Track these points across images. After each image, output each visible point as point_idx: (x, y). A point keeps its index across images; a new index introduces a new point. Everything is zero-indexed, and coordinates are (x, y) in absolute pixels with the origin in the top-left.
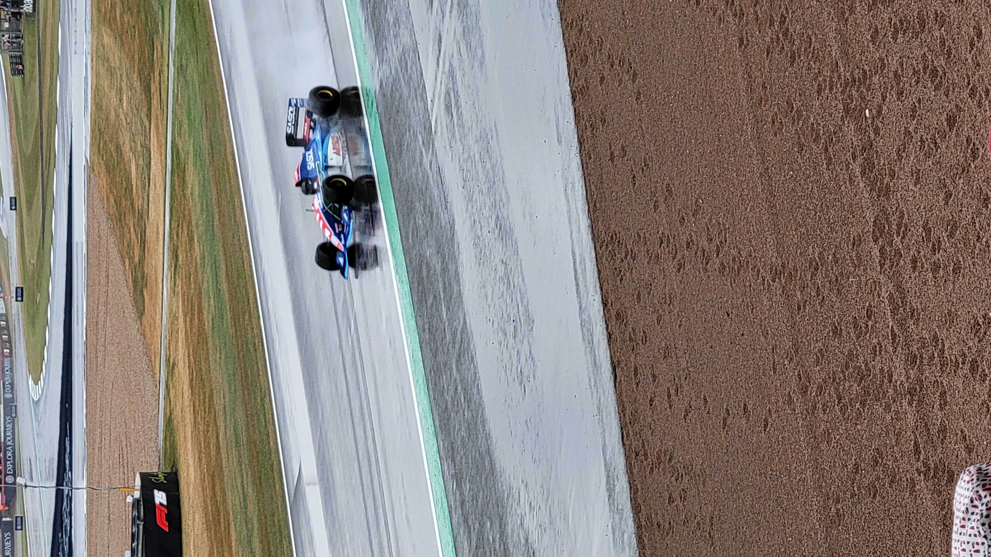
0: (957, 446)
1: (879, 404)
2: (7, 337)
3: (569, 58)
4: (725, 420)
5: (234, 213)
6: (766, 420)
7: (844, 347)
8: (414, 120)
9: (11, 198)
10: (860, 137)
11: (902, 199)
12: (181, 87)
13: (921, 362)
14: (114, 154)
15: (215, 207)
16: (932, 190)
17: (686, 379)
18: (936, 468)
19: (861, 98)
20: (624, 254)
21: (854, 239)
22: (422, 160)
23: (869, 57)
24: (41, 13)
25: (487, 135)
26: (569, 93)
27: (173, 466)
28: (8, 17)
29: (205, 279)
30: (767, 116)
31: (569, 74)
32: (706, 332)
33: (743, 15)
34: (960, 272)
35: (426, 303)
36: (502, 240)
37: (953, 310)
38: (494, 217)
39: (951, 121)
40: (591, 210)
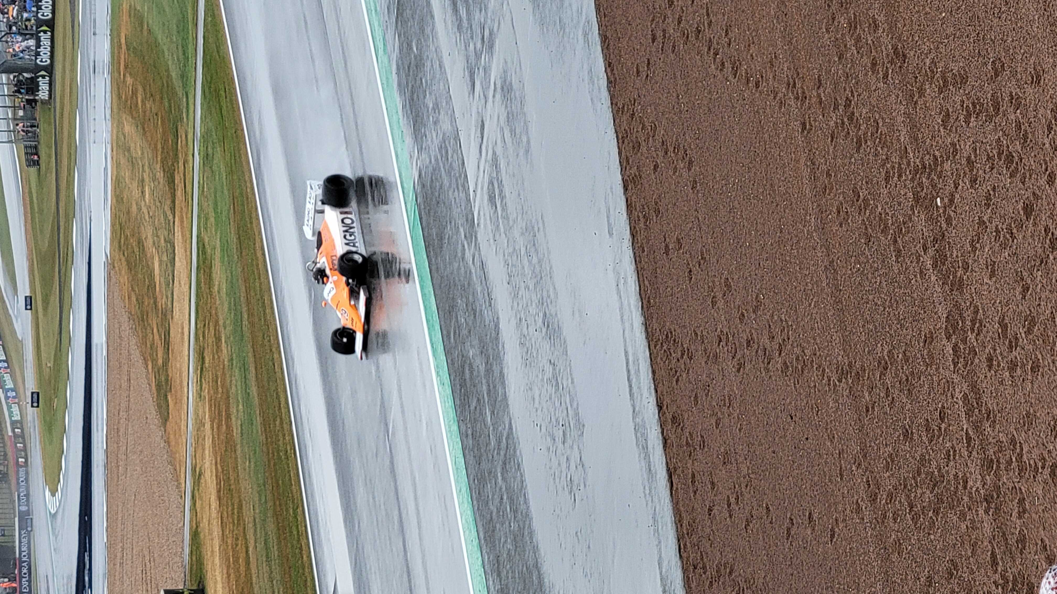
0: (1036, 557)
1: (953, 512)
2: (22, 445)
3: (620, 145)
4: (789, 530)
5: (264, 311)
6: (832, 530)
7: (916, 451)
8: (456, 211)
9: (26, 297)
10: (931, 227)
11: (976, 293)
12: (207, 178)
13: (998, 467)
14: (136, 250)
15: (243, 306)
16: (1008, 284)
17: (747, 486)
18: (1015, 579)
19: (932, 186)
20: (680, 353)
21: (925, 336)
22: (464, 254)
23: (940, 142)
24: (58, 100)
25: (533, 227)
26: (620, 182)
27: (200, 582)
28: (22, 104)
29: (234, 382)
30: (832, 205)
31: (620, 162)
32: (769, 437)
33: (806, 98)
34: (1039, 370)
35: (469, 406)
36: (550, 338)
37: (1032, 411)
38: (541, 315)
39: (1028, 210)
40: (645, 306)
